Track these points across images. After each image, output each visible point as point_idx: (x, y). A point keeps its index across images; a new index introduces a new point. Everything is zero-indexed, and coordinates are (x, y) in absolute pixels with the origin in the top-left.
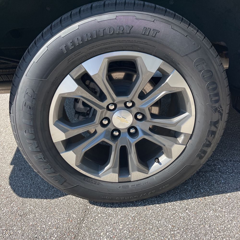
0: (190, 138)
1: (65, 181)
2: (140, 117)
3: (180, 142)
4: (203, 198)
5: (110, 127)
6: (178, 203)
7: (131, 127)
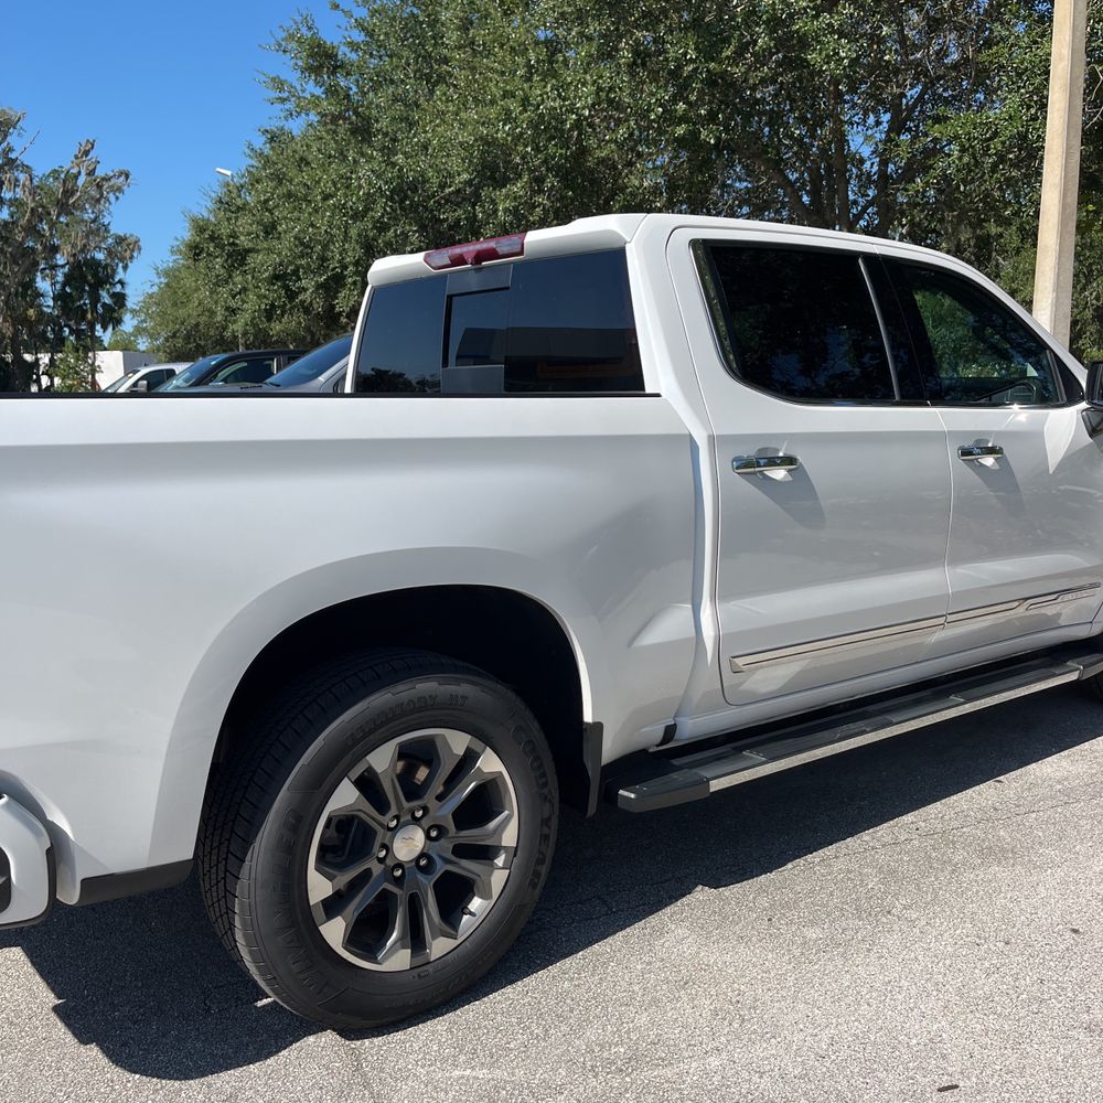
0: (515, 855)
1: (327, 983)
2: (434, 834)
3: (501, 865)
4: (545, 970)
5: (390, 862)
6: (509, 989)
7: (422, 855)
